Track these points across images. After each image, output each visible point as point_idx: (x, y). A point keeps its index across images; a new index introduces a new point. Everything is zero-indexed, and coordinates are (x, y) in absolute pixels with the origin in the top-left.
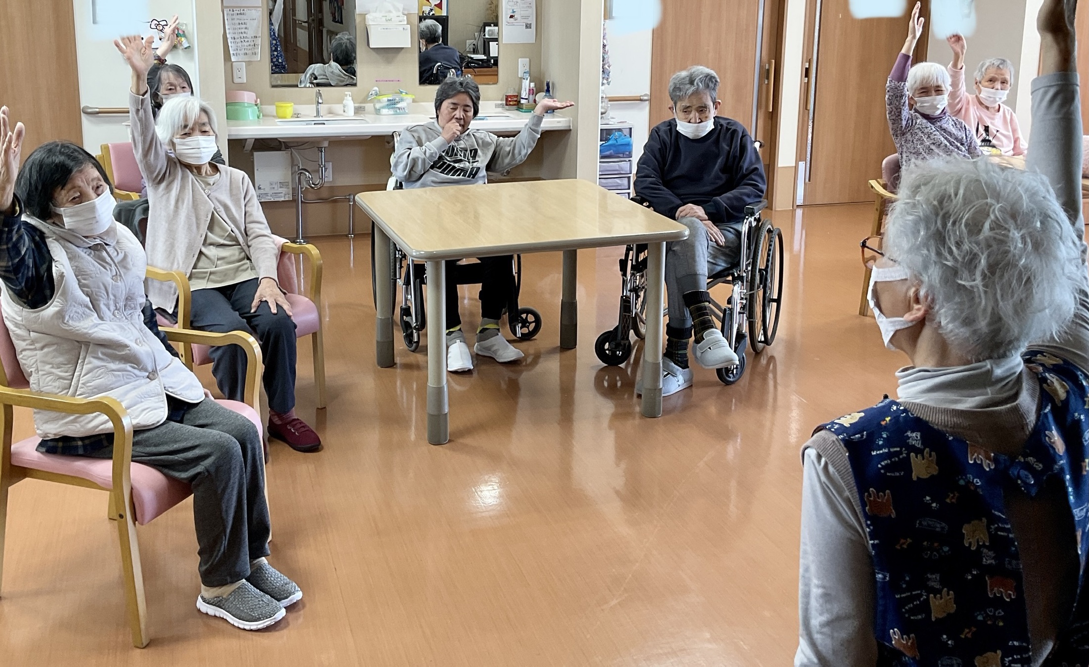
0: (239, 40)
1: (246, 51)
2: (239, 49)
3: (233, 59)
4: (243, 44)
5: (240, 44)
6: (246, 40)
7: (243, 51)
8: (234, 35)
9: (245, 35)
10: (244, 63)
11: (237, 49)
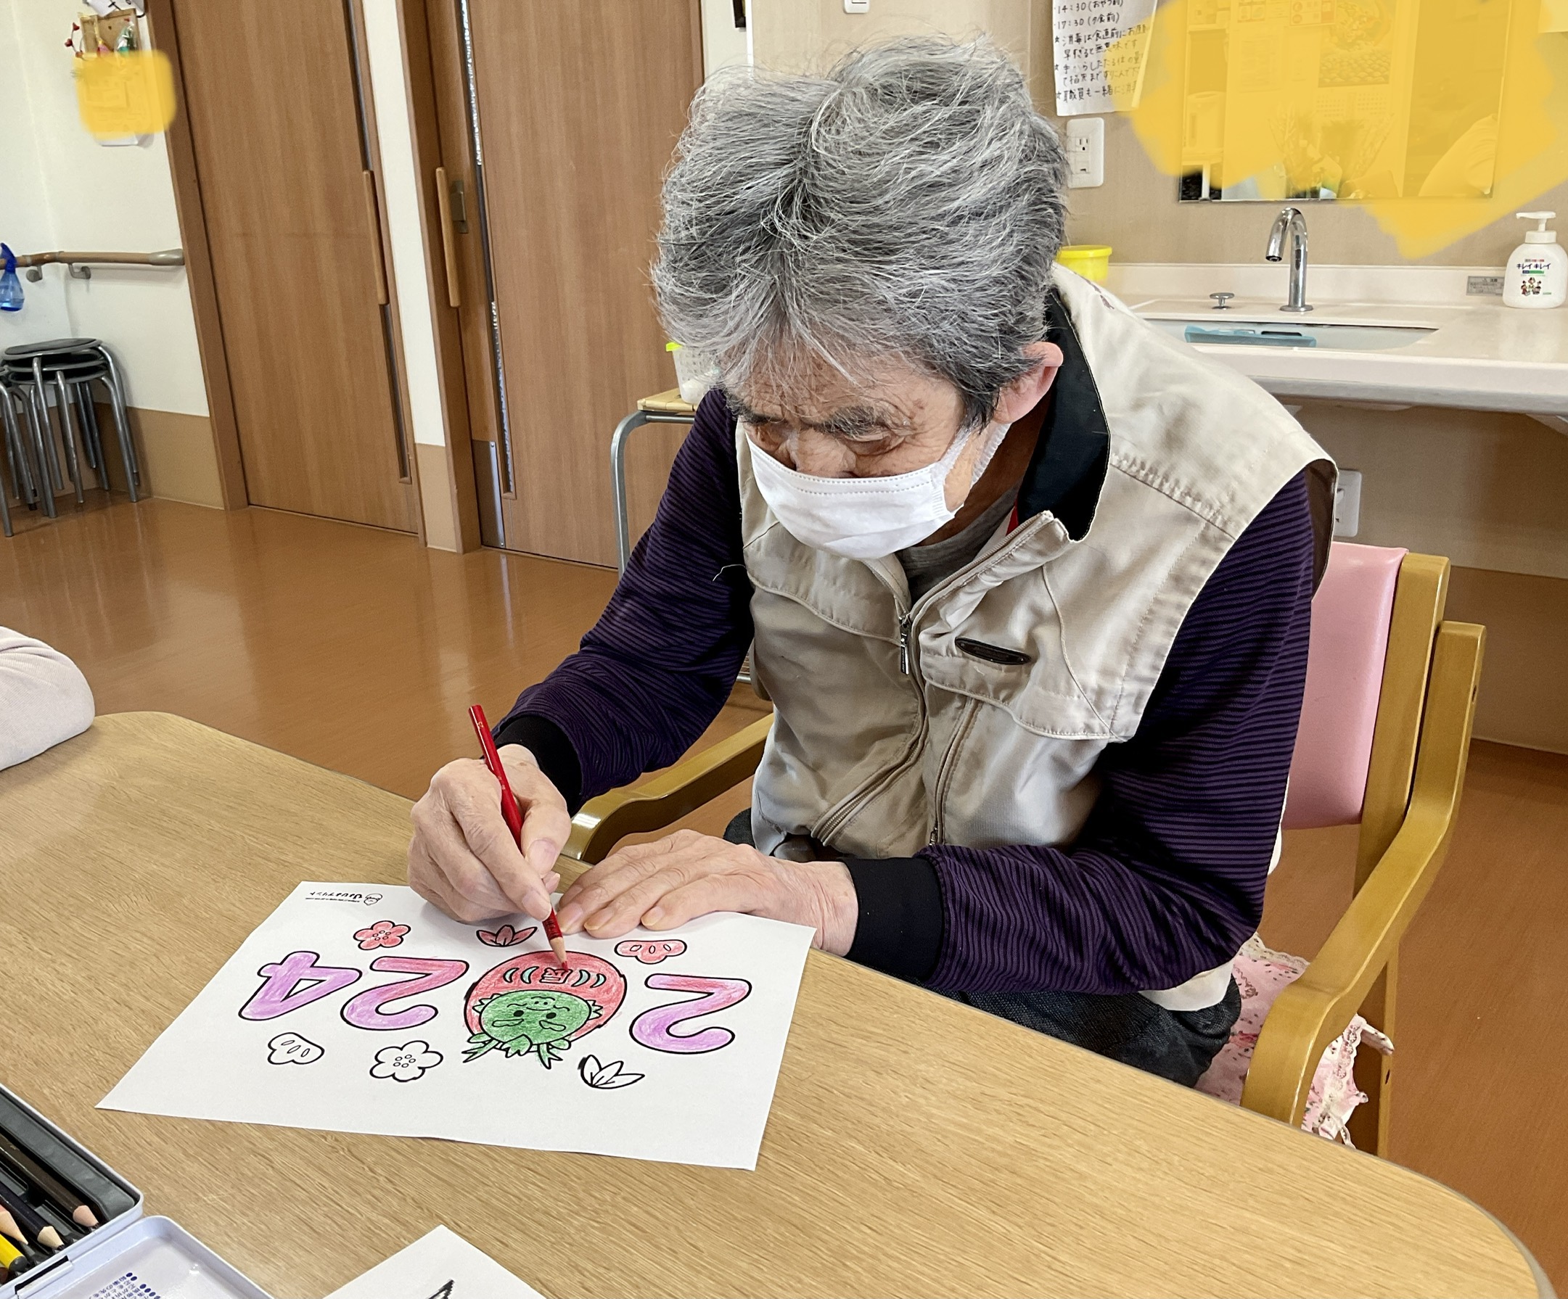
0: (1091, 44)
1: (1109, 81)
2: (1088, 72)
3: (1063, 108)
4: (1102, 56)
5: (1092, 58)
6: (1113, 41)
7: (1098, 84)
8: (1078, 29)
9: (1109, 25)
10: (1101, 121)
11: (1084, 76)
